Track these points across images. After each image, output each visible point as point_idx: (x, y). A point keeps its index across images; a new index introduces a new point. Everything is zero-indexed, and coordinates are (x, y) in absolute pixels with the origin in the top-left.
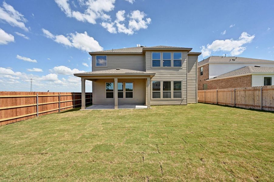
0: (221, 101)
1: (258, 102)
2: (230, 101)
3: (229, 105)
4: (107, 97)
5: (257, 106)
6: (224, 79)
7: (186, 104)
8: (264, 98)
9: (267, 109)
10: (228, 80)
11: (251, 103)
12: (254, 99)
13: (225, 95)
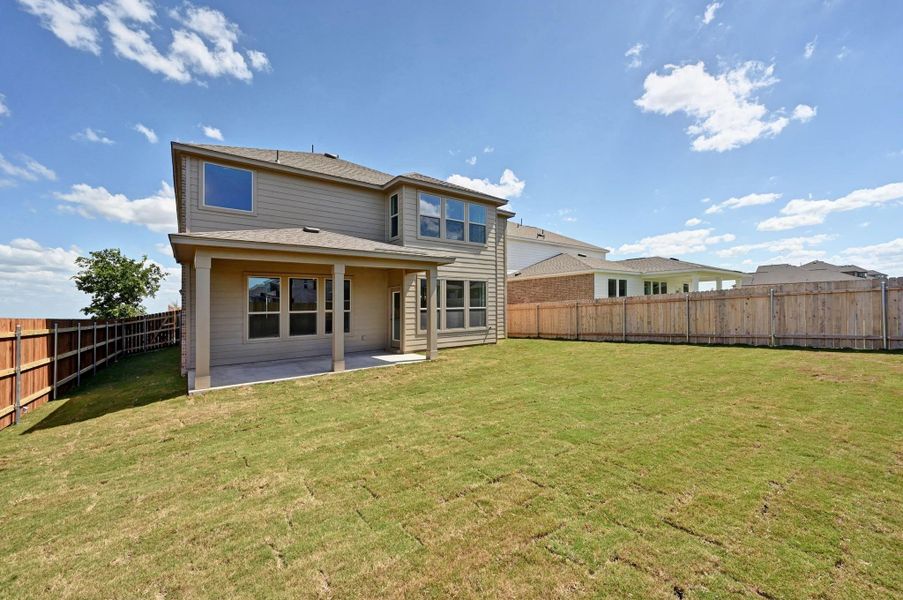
0: (546, 328)
1: (618, 328)
2: (565, 328)
3: (565, 337)
4: (252, 335)
5: (617, 335)
6: (541, 279)
7: (494, 341)
8: (628, 319)
9: (633, 339)
10: (548, 283)
11: (607, 330)
12: (611, 322)
13: (555, 316)
